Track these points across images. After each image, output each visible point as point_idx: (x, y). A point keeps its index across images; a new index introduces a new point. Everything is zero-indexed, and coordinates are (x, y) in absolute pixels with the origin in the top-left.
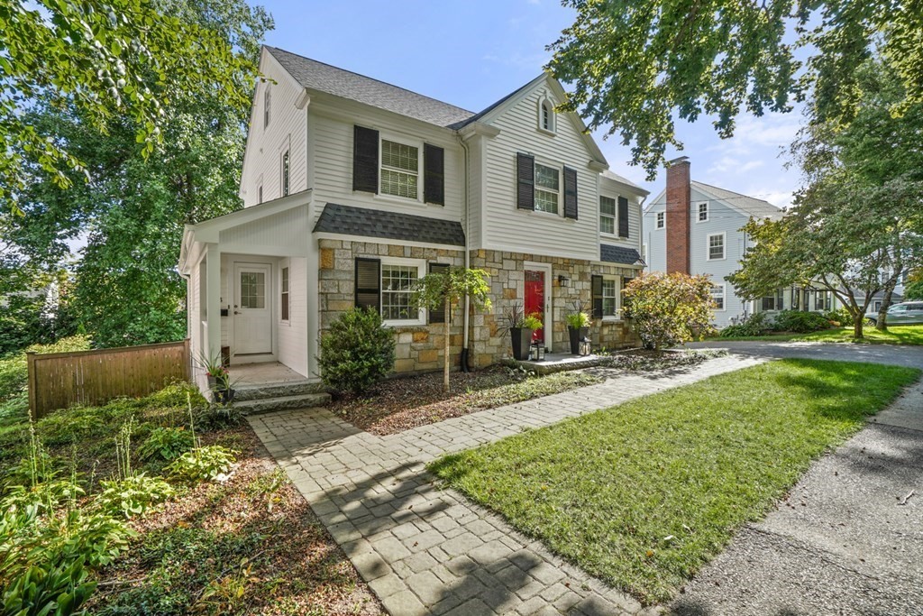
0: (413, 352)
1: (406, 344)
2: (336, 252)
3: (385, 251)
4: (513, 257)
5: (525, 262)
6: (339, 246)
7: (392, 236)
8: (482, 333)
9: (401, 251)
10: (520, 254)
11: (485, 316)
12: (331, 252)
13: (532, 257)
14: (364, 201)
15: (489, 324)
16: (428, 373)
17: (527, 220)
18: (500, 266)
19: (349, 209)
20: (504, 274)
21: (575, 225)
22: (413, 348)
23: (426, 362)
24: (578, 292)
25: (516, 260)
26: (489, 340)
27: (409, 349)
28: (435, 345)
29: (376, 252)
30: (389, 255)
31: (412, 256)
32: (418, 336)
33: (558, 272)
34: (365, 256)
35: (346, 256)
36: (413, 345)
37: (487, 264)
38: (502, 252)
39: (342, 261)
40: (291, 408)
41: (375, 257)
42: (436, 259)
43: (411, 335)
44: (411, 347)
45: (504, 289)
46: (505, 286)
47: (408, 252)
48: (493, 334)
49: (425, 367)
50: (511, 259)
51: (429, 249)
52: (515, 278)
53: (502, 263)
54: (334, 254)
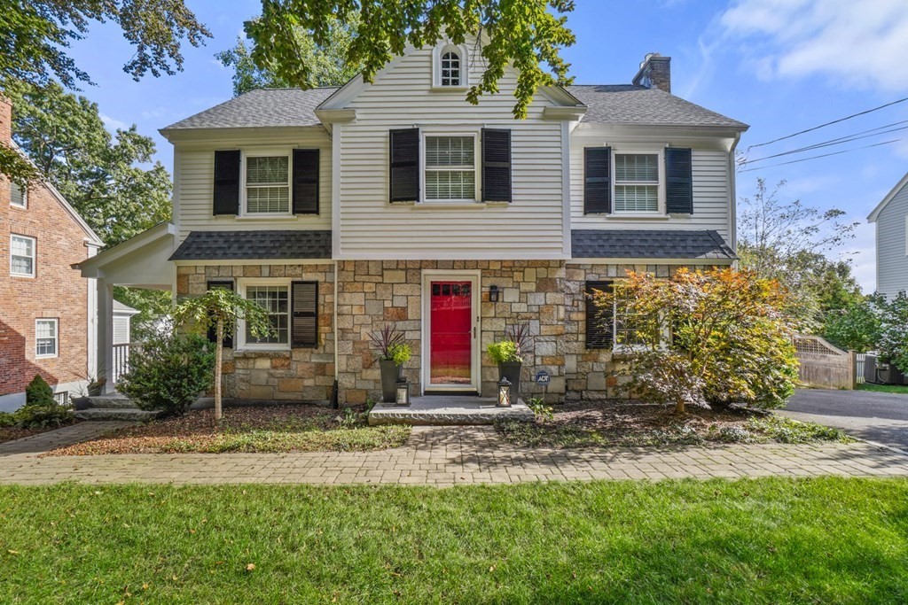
0: (272, 379)
1: (263, 370)
2: (191, 277)
3: (239, 272)
4: (401, 266)
5: (424, 272)
6: (193, 271)
7: (246, 256)
8: (350, 362)
9: (257, 272)
10: (416, 261)
11: (354, 342)
12: (186, 278)
13: (435, 264)
14: (226, 224)
15: (361, 351)
16: (286, 405)
17: (414, 216)
18: (380, 279)
19: (209, 234)
20: (386, 289)
21: (509, 210)
22: (271, 375)
23: (288, 392)
24: (535, 309)
25: (406, 270)
26: (361, 372)
27: (266, 375)
28: (300, 373)
29: (230, 274)
30: (244, 276)
31: (271, 275)
32: (278, 362)
33: (490, 282)
34: (219, 279)
35: (200, 280)
36: (272, 371)
37: (357, 278)
38: (382, 261)
39: (196, 286)
40: (121, 419)
41: (229, 279)
42: (301, 276)
43: (269, 361)
44: (269, 374)
45: (385, 309)
46: (388, 304)
47: (266, 271)
48: (368, 365)
49: (286, 396)
50: (397, 269)
51: (292, 266)
52: (405, 292)
53: (382, 275)
54: (188, 280)
